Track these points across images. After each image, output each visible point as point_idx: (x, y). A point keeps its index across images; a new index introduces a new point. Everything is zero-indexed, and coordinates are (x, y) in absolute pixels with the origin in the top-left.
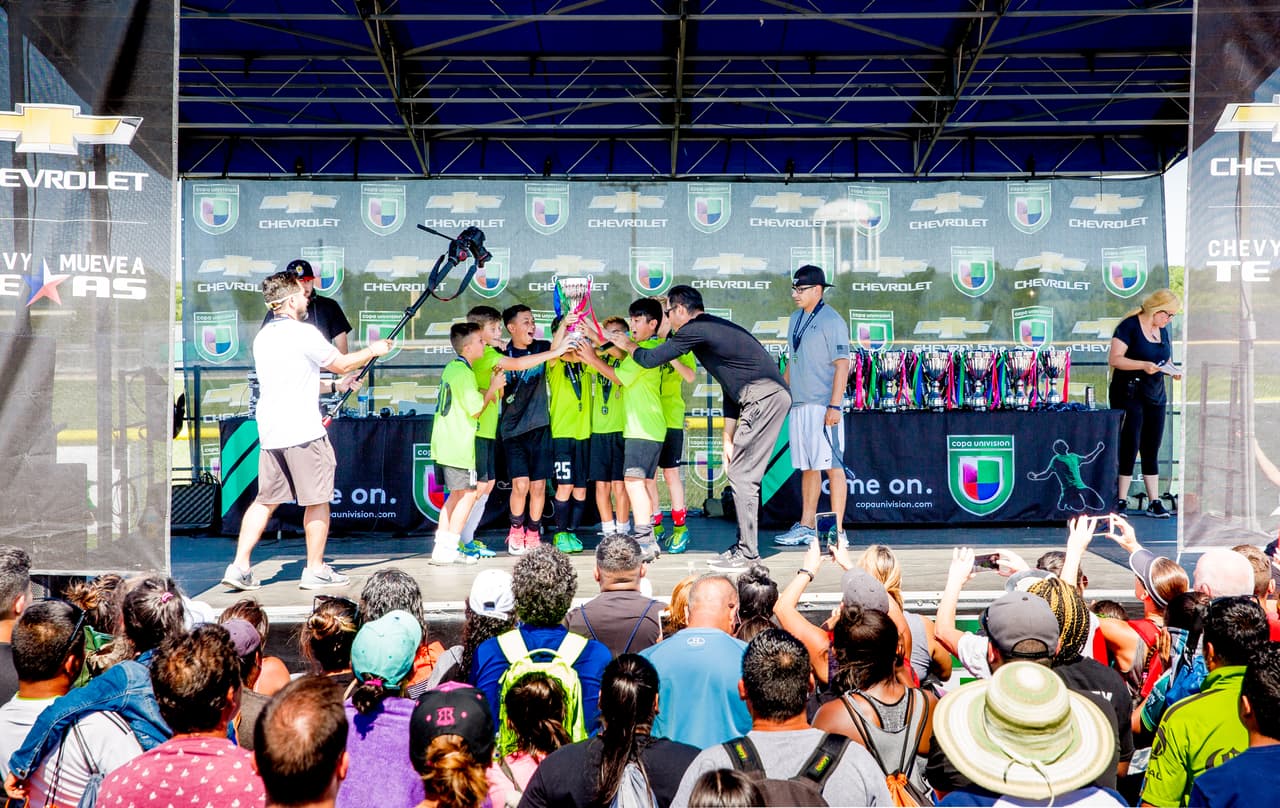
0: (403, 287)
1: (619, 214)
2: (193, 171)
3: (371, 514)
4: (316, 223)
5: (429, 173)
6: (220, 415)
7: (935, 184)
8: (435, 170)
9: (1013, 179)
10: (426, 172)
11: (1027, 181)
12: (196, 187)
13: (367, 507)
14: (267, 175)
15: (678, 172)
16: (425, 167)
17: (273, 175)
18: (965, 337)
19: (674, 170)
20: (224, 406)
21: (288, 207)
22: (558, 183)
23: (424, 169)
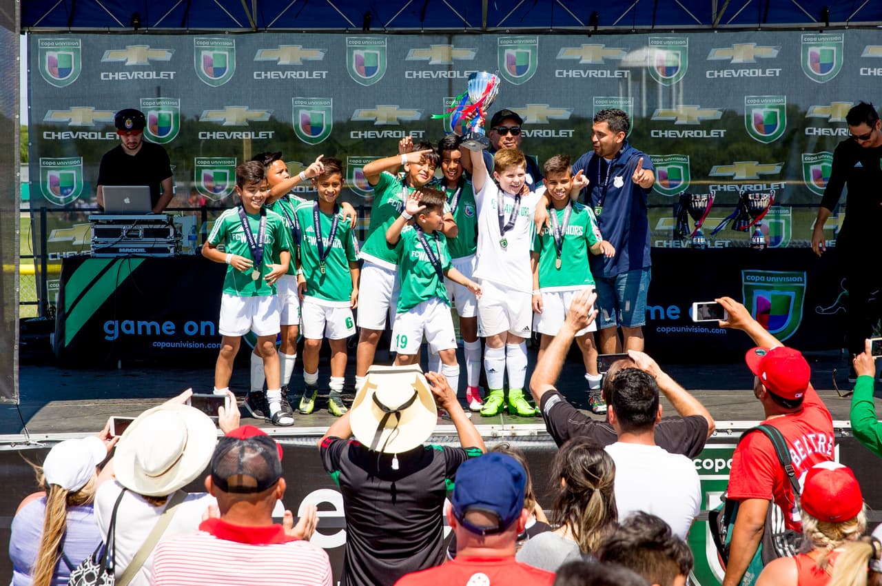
0: (235, 135)
1: (433, 65)
2: (39, 25)
3: (201, 345)
4: (153, 75)
5: (257, 28)
6: (64, 253)
7: (732, 34)
8: (262, 25)
9: (807, 29)
10: (253, 26)
11: (821, 32)
12: (41, 42)
13: (197, 338)
14: (106, 29)
15: (488, 25)
16: (253, 21)
17: (111, 29)
18: (758, 178)
19: (485, 24)
20: (69, 245)
21: (127, 60)
22: (376, 37)
23: (251, 23)
